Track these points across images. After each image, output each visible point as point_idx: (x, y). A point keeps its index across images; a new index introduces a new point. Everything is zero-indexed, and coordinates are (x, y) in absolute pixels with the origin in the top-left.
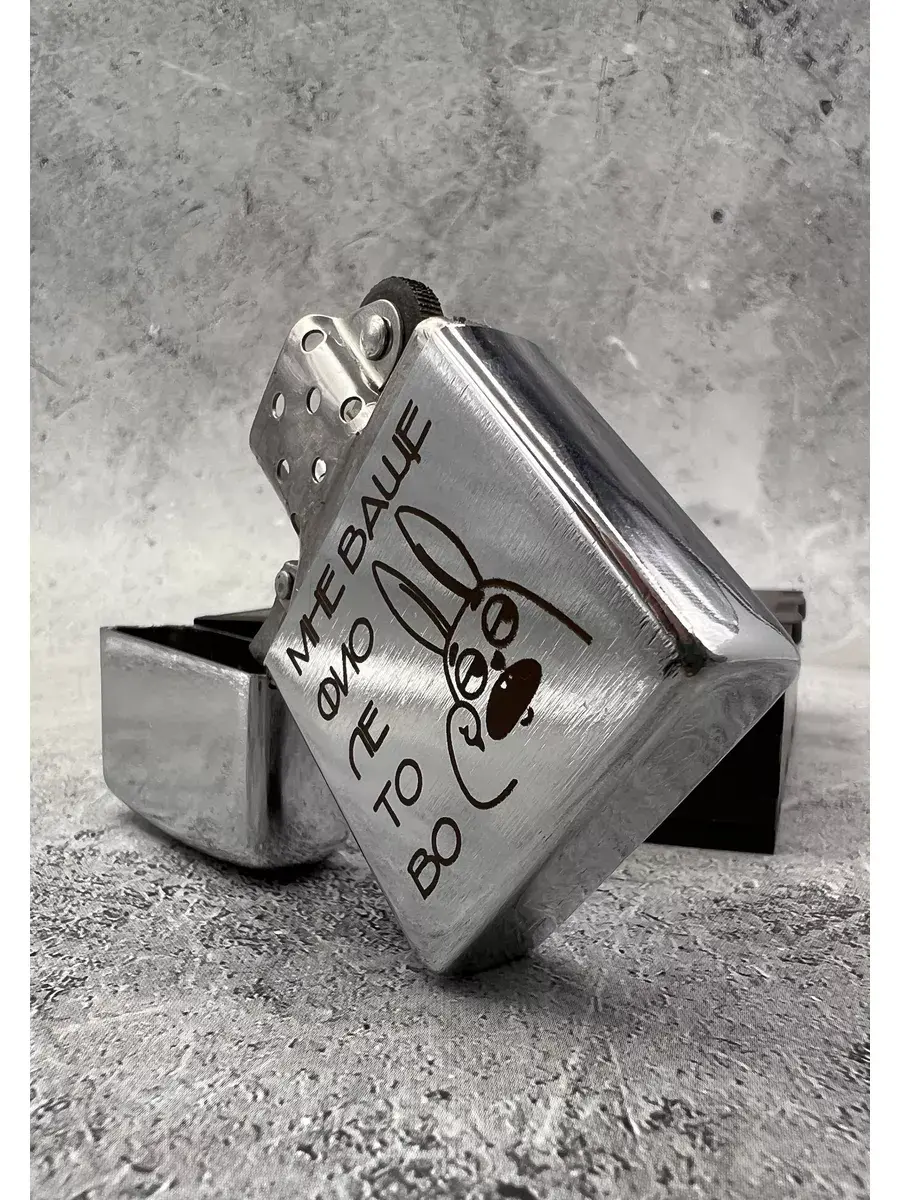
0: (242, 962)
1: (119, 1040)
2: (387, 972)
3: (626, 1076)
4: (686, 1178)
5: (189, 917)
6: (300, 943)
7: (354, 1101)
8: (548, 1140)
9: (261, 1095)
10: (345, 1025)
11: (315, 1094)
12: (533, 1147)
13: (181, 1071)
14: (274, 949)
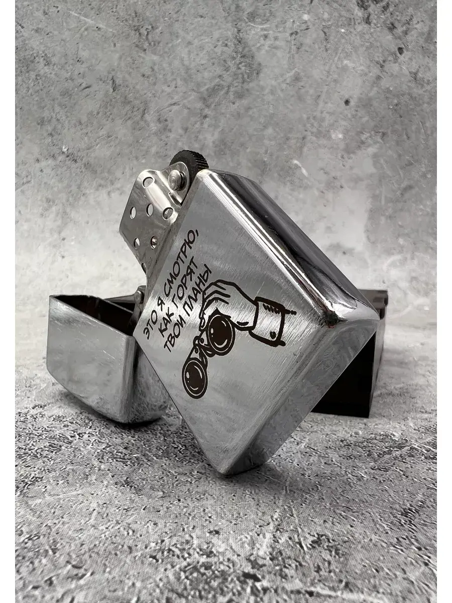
0: (118, 469)
1: (61, 507)
2: (188, 474)
3: (300, 523)
4: (328, 570)
5: (91, 448)
6: (145, 460)
7: (175, 535)
8: (265, 553)
9: (131, 532)
10: (168, 499)
11: (156, 532)
12: (258, 556)
13: (92, 521)
14: (133, 463)
